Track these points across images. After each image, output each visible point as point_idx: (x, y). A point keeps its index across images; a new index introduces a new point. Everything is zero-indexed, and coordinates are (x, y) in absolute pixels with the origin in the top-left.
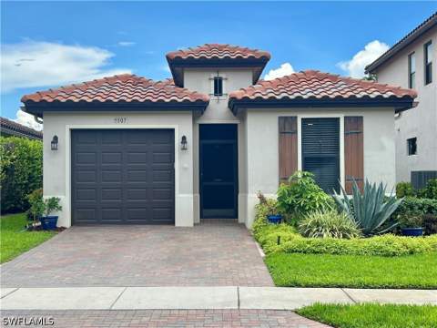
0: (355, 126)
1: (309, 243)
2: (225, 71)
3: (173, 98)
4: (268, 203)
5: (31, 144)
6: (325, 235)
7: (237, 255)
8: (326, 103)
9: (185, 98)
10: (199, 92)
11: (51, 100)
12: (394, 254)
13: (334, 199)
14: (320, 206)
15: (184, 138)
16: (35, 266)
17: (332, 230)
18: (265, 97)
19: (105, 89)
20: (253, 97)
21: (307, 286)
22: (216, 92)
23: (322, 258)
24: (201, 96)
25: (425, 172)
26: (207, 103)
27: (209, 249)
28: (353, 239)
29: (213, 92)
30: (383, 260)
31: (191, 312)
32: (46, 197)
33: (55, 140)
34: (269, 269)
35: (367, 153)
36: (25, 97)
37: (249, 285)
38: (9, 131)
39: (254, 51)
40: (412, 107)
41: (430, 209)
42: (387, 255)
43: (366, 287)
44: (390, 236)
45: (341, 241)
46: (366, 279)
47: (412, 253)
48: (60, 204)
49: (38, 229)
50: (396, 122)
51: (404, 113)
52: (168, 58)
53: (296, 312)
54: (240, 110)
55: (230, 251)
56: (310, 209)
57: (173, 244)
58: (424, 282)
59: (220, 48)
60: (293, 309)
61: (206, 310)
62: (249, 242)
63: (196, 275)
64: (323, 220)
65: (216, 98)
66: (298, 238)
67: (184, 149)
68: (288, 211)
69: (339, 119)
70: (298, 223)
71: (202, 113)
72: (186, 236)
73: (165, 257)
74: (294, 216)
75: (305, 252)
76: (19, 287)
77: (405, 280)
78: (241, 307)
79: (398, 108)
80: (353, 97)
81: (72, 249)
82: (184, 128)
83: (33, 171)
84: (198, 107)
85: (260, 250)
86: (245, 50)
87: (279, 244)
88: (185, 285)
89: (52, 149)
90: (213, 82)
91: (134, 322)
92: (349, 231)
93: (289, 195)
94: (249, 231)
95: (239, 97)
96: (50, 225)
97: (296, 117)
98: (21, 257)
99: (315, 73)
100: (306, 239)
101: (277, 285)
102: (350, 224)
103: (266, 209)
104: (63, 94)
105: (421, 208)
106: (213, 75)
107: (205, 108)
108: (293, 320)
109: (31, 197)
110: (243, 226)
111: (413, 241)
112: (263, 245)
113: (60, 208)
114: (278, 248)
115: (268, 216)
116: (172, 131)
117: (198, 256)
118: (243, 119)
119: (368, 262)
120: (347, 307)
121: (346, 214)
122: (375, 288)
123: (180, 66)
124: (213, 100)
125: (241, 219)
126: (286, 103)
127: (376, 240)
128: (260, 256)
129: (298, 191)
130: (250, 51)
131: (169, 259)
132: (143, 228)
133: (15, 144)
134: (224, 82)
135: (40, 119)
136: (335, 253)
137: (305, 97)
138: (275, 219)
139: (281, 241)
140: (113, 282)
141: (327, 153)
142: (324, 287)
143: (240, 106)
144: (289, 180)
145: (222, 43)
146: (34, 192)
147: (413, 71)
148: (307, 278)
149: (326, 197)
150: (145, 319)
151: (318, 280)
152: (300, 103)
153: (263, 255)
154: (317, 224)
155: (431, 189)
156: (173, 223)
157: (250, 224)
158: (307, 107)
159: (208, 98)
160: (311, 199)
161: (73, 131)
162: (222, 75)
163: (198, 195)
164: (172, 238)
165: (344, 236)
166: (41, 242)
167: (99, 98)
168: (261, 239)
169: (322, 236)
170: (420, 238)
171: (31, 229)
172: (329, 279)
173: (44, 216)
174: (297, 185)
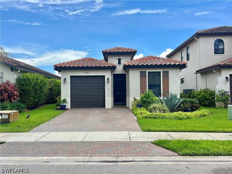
0: (166, 74)
1: (152, 114)
2: (121, 56)
3: (104, 65)
4: (137, 100)
5: (58, 81)
6: (157, 112)
7: (127, 119)
8: (156, 66)
9: (108, 65)
10: (113, 63)
11: (63, 66)
12: (182, 119)
13: (159, 99)
14: (155, 101)
15: (108, 79)
16: (57, 123)
17: (160, 110)
18: (136, 65)
19: (82, 63)
20: (131, 65)
21: (154, 131)
22: (119, 63)
23: (157, 120)
24: (114, 64)
25: (188, 90)
26: (116, 66)
27: (117, 117)
28: (167, 113)
29: (118, 63)
30: (179, 121)
31: (112, 143)
32: (62, 99)
33: (65, 79)
34: (139, 124)
35: (170, 83)
36: (55, 65)
37: (132, 131)
38: (51, 77)
39: (131, 49)
40: (185, 68)
41: (192, 102)
42: (180, 119)
43: (175, 131)
44: (180, 112)
45: (164, 114)
46: (175, 129)
47: (188, 118)
48: (67, 101)
49: (59, 109)
50: (180, 73)
51: (182, 70)
52: (103, 52)
53: (152, 143)
54: (127, 69)
55: (125, 117)
56: (151, 102)
57: (105, 114)
58: (196, 130)
59: (120, 49)
60: (150, 141)
61: (118, 142)
62: (131, 114)
63: (114, 127)
64: (156, 106)
65: (119, 65)
66: (148, 113)
67: (108, 82)
68: (144, 103)
69: (161, 72)
70: (148, 107)
71: (114, 70)
72: (109, 112)
73: (102, 120)
74: (146, 105)
75: (151, 118)
76: (50, 132)
77: (189, 129)
78: (131, 141)
79: (180, 68)
80: (165, 64)
81: (70, 117)
82: (108, 75)
83: (59, 90)
84: (113, 68)
85: (135, 117)
86: (129, 49)
87: (141, 115)
88: (110, 131)
89: (64, 82)
90: (118, 60)
91: (91, 147)
92: (165, 110)
93: (144, 98)
94: (130, 110)
95: (127, 65)
96: (63, 108)
97: (146, 71)
98: (53, 120)
99: (152, 56)
100: (151, 113)
101: (143, 131)
102: (166, 108)
103: (136, 102)
104: (68, 64)
105: (189, 102)
106: (118, 58)
107: (115, 68)
108: (151, 146)
109: (57, 98)
110: (128, 108)
111: (189, 114)
112: (136, 115)
113: (67, 102)
114: (141, 116)
115: (137, 105)
116: (104, 76)
117: (114, 119)
118: (128, 72)
119: (174, 122)
120: (171, 141)
121: (164, 104)
122: (178, 132)
123: (107, 54)
124: (118, 66)
125: (127, 106)
126: (143, 67)
127: (175, 114)
128: (135, 119)
129: (147, 96)
130: (130, 49)
131: (104, 120)
132: (94, 109)
133: (53, 81)
134: (121, 60)
135: (60, 72)
136: (162, 118)
137: (149, 64)
138: (139, 106)
139: (142, 114)
140: (84, 129)
141: (157, 83)
142: (160, 132)
143: (127, 68)
144: (144, 93)
145: (121, 47)
146: (59, 97)
147: (182, 57)
148: (153, 128)
149: (157, 98)
150: (95, 146)
151: (158, 129)
152: (147, 67)
153: (136, 119)
154: (154, 108)
155: (190, 95)
156: (105, 107)
157: (131, 108)
158: (150, 68)
159: (116, 65)
160: (152, 99)
161: (71, 77)
162: (121, 58)
163: (113, 98)
164: (104, 112)
165: (164, 112)
166: (60, 114)
167: (79, 65)
168: (135, 113)
169: (156, 112)
170: (190, 113)
171: (57, 109)
172: (161, 129)
173: (61, 105)
174: (147, 94)
